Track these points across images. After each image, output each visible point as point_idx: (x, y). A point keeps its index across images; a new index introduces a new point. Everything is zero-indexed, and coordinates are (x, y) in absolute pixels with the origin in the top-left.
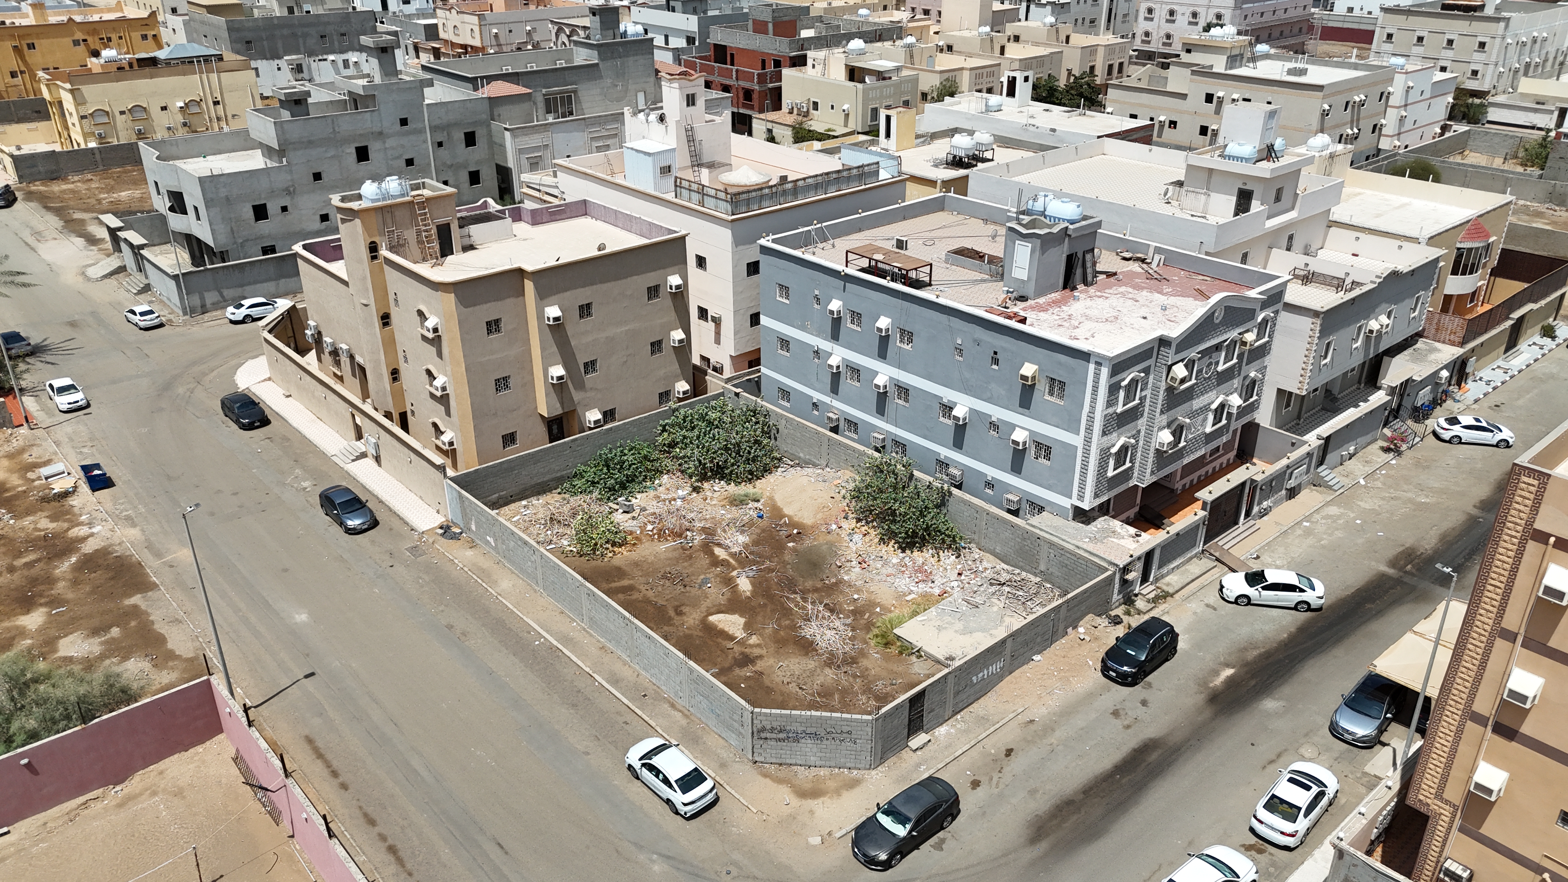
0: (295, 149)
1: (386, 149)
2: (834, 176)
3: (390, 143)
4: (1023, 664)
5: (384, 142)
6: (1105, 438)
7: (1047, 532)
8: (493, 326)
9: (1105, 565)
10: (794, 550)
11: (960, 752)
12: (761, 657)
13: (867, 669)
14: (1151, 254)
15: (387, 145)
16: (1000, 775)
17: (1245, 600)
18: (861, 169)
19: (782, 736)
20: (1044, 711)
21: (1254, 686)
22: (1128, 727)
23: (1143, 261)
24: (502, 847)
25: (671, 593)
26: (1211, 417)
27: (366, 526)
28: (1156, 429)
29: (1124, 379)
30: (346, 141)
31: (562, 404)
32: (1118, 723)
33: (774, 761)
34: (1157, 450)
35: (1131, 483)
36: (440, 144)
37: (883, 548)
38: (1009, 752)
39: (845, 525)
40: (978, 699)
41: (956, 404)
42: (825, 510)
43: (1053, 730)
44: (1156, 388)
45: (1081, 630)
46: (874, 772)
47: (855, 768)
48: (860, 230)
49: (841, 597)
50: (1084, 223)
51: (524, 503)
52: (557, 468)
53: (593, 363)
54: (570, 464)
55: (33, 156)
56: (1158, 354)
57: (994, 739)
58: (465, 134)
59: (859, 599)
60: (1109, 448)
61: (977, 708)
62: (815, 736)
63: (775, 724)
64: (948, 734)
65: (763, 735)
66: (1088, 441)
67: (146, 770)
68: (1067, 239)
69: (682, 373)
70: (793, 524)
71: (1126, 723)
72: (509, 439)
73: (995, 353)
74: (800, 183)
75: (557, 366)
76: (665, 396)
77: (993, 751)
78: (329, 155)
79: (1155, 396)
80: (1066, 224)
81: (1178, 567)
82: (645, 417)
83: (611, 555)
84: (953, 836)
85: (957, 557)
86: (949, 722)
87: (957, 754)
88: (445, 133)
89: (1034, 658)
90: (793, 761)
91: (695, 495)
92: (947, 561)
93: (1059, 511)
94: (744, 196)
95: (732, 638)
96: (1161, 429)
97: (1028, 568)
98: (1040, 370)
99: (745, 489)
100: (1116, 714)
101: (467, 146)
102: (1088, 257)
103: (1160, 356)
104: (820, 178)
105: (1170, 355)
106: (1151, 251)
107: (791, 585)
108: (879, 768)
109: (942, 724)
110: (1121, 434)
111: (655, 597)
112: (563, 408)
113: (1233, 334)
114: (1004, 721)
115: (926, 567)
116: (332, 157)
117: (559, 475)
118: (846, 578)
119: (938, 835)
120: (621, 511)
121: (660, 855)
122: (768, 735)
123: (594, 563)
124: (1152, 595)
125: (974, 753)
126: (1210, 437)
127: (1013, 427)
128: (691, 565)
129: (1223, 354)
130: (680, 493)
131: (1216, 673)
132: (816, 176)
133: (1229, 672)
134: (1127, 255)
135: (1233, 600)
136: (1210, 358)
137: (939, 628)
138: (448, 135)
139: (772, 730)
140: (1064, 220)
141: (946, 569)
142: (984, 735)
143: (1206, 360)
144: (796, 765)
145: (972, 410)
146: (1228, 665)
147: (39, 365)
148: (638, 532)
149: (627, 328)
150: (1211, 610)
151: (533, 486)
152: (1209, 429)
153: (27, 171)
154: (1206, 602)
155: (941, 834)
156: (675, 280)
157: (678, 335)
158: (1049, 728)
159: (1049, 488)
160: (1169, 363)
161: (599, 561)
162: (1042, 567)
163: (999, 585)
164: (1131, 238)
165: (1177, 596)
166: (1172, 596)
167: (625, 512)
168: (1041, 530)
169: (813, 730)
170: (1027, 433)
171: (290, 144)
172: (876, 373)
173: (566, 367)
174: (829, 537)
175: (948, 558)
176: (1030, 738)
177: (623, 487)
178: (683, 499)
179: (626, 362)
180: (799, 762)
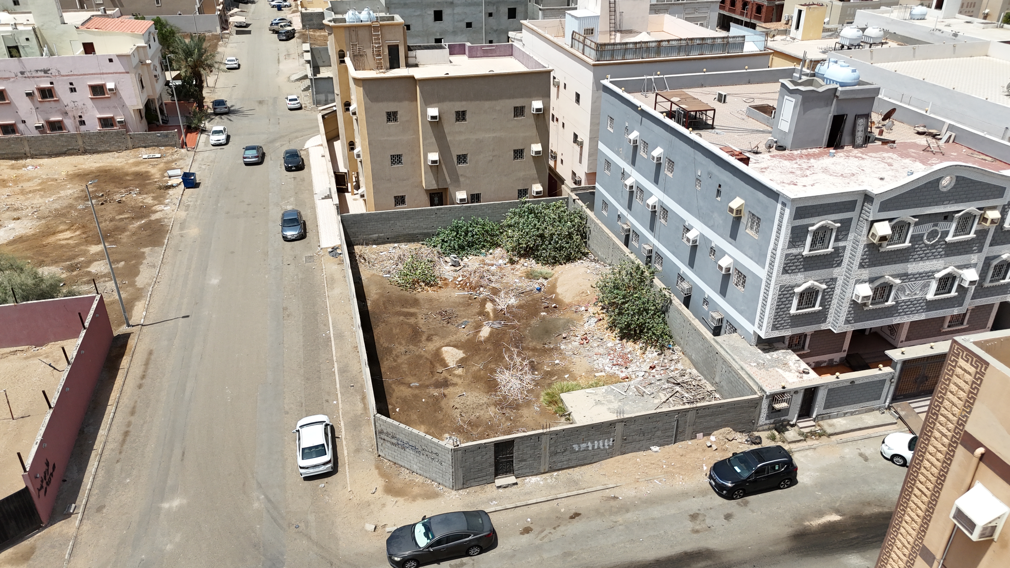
0: (395, 8)
1: (454, 14)
2: (698, 42)
3: (458, 10)
4: (639, 450)
5: (453, 10)
6: (787, 276)
7: (725, 350)
8: (392, 116)
9: (756, 388)
10: (544, 318)
11: (534, 501)
12: (455, 385)
13: (522, 417)
14: (944, 130)
15: (455, 12)
16: (553, 531)
17: (901, 462)
18: (725, 40)
19: (394, 441)
20: (632, 493)
21: (854, 539)
22: (697, 532)
23: (934, 136)
24: (183, 456)
25: (435, 325)
26: (934, 285)
27: (294, 238)
28: (853, 281)
29: (813, 225)
30: (428, 6)
31: (437, 182)
32: (690, 525)
33: (391, 459)
34: (854, 301)
35: (823, 327)
36: (490, 15)
37: (608, 333)
38: (576, 515)
39: (592, 310)
40: (582, 465)
41: (692, 227)
42: (584, 295)
43: (627, 511)
44: (856, 241)
45: (713, 438)
46: (454, 492)
47: (443, 485)
48: (702, 86)
49: (548, 359)
50: (857, 87)
51: (396, 245)
52: (424, 226)
53: (465, 156)
54: (435, 226)
55: (312, 14)
56: (862, 209)
57: (571, 500)
58: (509, 9)
59: (558, 364)
60: (793, 287)
61: (576, 473)
62: (414, 448)
63: (390, 430)
64: (537, 484)
65: (383, 436)
66: (770, 275)
67: (56, 343)
68: (835, 100)
69: (539, 178)
70: (556, 300)
71: (698, 527)
72: (400, 200)
73: (720, 186)
74: (664, 44)
75: (435, 153)
76: (523, 192)
77: (563, 510)
78: (416, 14)
79: (854, 248)
80: (838, 86)
81: (852, 413)
82: (498, 204)
83: (420, 290)
84: (473, 564)
85: (659, 354)
86: (544, 476)
87: (530, 502)
88: (495, 7)
89: (652, 448)
90: (403, 464)
91: (509, 265)
92: (650, 356)
93: (745, 336)
94: (610, 47)
95: (445, 365)
96: (859, 282)
97: (709, 377)
98: (746, 205)
99: (546, 269)
100: (694, 517)
101: (509, 18)
102: (861, 121)
103: (863, 211)
104: (684, 42)
105: (872, 211)
106: (945, 128)
107: (518, 342)
108: (461, 491)
109: (537, 475)
110: (811, 277)
111: (423, 325)
112: (438, 185)
113: (971, 208)
114: (590, 490)
115: (629, 356)
116: (418, 16)
117: (425, 231)
118: (563, 347)
119: (462, 559)
120: (450, 264)
121: (267, 497)
122: (386, 438)
123: (404, 292)
124: (806, 430)
125: (546, 506)
126: (931, 305)
127: (723, 253)
128: (464, 310)
129: (954, 226)
130: (501, 261)
131: (821, 514)
132: (681, 40)
133: (835, 518)
134: (921, 129)
135: (889, 457)
136: (936, 225)
137: (598, 403)
138: (497, 8)
139: (388, 434)
140: (833, 81)
141: (645, 361)
142: (565, 495)
143: (927, 228)
144: (404, 467)
145: (702, 236)
146: (837, 511)
147: (226, 120)
148: (450, 280)
149: (494, 135)
150: (861, 459)
151: (406, 235)
152: (930, 296)
153: (308, 23)
154: (862, 451)
155: (465, 559)
156: (537, 104)
157: (537, 147)
158: (625, 508)
159: (741, 312)
160: (871, 219)
161: (409, 293)
162: (717, 379)
163: (674, 383)
164: (932, 115)
165: (833, 438)
166: (830, 435)
167: (453, 265)
168: (721, 347)
169: (414, 444)
170: (731, 261)
171: (393, 4)
172: (651, 195)
173: (441, 155)
174: (575, 315)
175: (652, 354)
176: (602, 511)
177: (462, 248)
178: (499, 266)
179: (492, 160)
180: (406, 466)
